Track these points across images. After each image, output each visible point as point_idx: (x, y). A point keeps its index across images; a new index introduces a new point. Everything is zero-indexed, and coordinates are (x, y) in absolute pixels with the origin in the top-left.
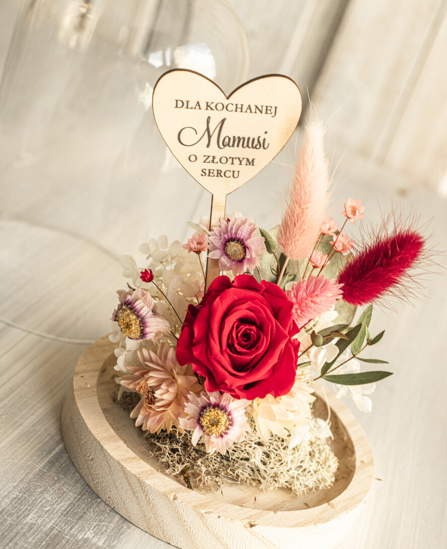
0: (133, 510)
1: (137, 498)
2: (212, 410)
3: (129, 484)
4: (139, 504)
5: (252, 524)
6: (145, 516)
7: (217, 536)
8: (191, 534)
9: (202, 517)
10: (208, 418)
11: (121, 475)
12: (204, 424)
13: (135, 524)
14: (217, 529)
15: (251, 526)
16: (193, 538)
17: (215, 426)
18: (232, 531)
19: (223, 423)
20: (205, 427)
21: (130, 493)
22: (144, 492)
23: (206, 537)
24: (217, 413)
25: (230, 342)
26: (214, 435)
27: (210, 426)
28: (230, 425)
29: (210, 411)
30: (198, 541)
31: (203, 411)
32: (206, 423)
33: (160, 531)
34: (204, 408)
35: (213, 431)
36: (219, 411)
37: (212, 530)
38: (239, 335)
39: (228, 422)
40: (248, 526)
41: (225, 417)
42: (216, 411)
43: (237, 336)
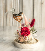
28: (27, 38)
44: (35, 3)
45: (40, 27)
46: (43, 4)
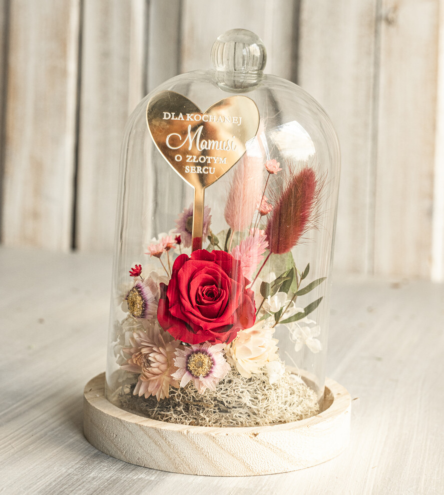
0: (159, 458)
1: (159, 446)
2: (196, 355)
3: (150, 437)
4: (162, 451)
5: (256, 433)
6: (171, 459)
7: (232, 453)
8: (210, 458)
9: (214, 439)
10: (194, 362)
11: (142, 433)
12: (191, 368)
13: (165, 470)
14: (229, 446)
15: (255, 435)
16: (213, 462)
17: (200, 368)
18: (242, 444)
19: (206, 363)
20: (193, 371)
21: (153, 444)
22: (163, 438)
23: (223, 457)
24: (200, 357)
25: (198, 300)
26: (201, 375)
27: (197, 368)
28: (212, 364)
29: (194, 357)
30: (218, 463)
31: (189, 359)
32: (194, 367)
33: (185, 467)
34: (189, 356)
35: (200, 372)
36: (201, 355)
37: (226, 449)
38: (204, 293)
39: (210, 362)
40: (253, 436)
41: (208, 358)
42: (199, 355)
43: (203, 294)
44: (305, 15)
45: (355, 270)
46: (389, 22)
